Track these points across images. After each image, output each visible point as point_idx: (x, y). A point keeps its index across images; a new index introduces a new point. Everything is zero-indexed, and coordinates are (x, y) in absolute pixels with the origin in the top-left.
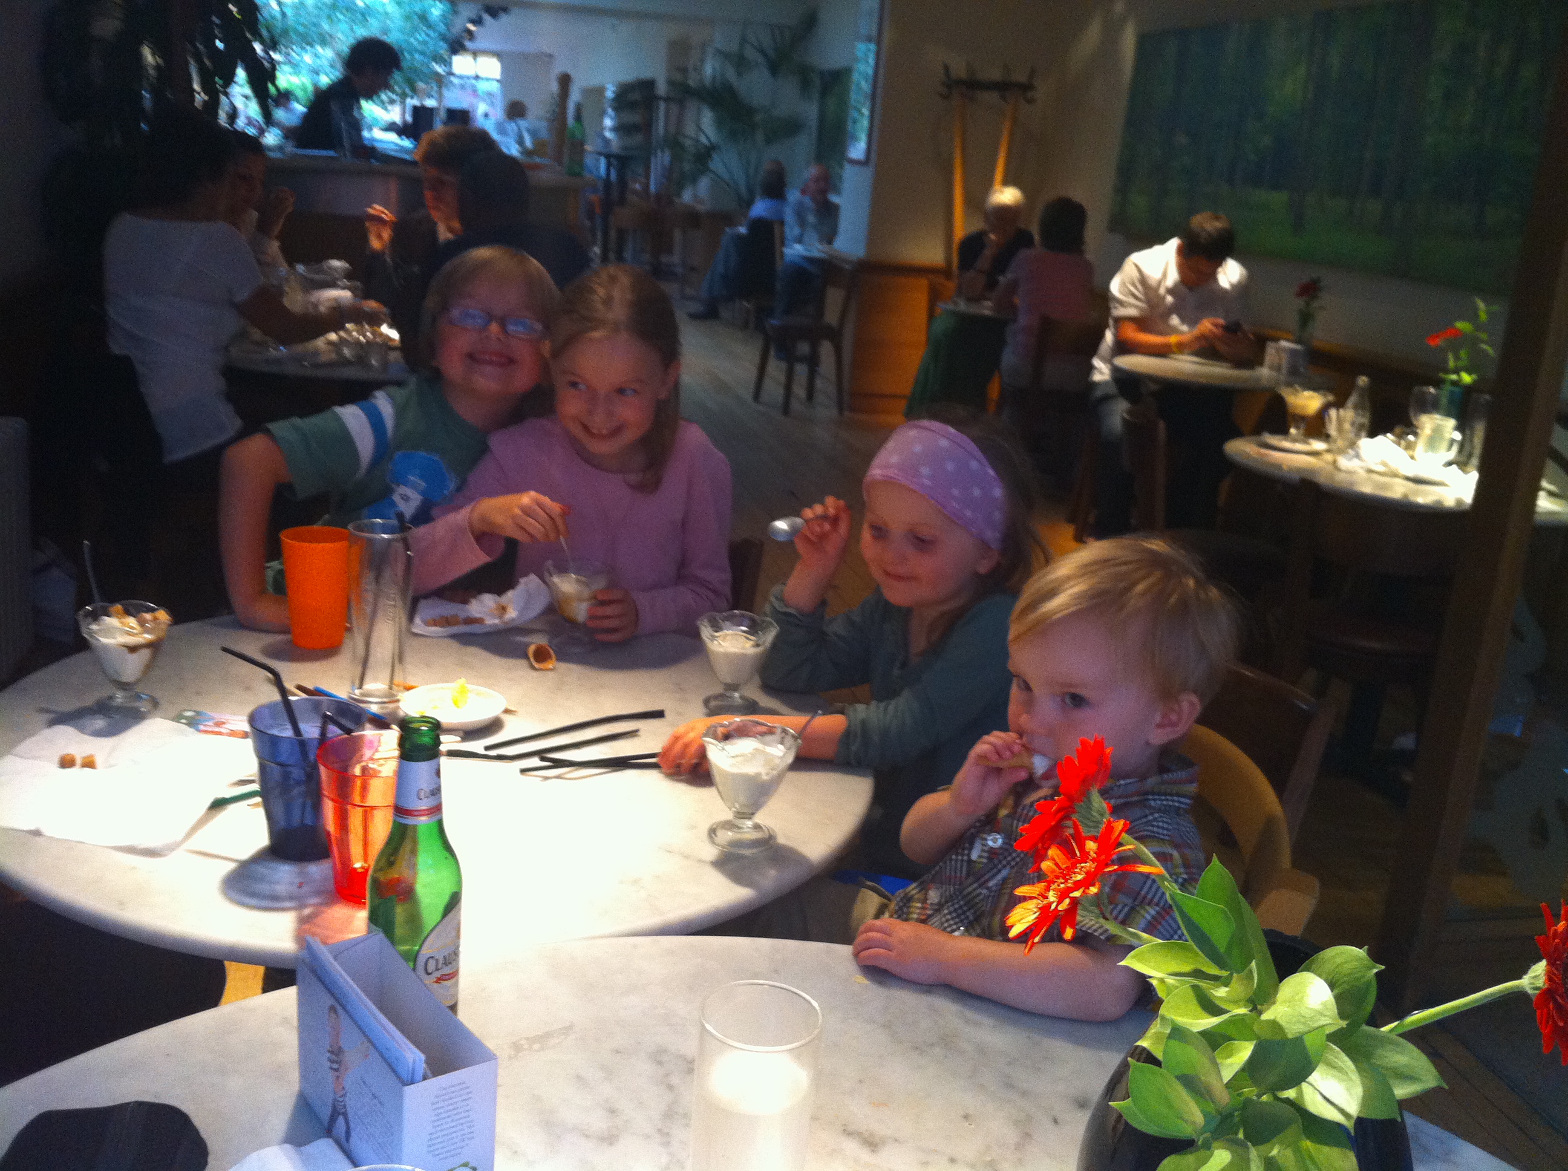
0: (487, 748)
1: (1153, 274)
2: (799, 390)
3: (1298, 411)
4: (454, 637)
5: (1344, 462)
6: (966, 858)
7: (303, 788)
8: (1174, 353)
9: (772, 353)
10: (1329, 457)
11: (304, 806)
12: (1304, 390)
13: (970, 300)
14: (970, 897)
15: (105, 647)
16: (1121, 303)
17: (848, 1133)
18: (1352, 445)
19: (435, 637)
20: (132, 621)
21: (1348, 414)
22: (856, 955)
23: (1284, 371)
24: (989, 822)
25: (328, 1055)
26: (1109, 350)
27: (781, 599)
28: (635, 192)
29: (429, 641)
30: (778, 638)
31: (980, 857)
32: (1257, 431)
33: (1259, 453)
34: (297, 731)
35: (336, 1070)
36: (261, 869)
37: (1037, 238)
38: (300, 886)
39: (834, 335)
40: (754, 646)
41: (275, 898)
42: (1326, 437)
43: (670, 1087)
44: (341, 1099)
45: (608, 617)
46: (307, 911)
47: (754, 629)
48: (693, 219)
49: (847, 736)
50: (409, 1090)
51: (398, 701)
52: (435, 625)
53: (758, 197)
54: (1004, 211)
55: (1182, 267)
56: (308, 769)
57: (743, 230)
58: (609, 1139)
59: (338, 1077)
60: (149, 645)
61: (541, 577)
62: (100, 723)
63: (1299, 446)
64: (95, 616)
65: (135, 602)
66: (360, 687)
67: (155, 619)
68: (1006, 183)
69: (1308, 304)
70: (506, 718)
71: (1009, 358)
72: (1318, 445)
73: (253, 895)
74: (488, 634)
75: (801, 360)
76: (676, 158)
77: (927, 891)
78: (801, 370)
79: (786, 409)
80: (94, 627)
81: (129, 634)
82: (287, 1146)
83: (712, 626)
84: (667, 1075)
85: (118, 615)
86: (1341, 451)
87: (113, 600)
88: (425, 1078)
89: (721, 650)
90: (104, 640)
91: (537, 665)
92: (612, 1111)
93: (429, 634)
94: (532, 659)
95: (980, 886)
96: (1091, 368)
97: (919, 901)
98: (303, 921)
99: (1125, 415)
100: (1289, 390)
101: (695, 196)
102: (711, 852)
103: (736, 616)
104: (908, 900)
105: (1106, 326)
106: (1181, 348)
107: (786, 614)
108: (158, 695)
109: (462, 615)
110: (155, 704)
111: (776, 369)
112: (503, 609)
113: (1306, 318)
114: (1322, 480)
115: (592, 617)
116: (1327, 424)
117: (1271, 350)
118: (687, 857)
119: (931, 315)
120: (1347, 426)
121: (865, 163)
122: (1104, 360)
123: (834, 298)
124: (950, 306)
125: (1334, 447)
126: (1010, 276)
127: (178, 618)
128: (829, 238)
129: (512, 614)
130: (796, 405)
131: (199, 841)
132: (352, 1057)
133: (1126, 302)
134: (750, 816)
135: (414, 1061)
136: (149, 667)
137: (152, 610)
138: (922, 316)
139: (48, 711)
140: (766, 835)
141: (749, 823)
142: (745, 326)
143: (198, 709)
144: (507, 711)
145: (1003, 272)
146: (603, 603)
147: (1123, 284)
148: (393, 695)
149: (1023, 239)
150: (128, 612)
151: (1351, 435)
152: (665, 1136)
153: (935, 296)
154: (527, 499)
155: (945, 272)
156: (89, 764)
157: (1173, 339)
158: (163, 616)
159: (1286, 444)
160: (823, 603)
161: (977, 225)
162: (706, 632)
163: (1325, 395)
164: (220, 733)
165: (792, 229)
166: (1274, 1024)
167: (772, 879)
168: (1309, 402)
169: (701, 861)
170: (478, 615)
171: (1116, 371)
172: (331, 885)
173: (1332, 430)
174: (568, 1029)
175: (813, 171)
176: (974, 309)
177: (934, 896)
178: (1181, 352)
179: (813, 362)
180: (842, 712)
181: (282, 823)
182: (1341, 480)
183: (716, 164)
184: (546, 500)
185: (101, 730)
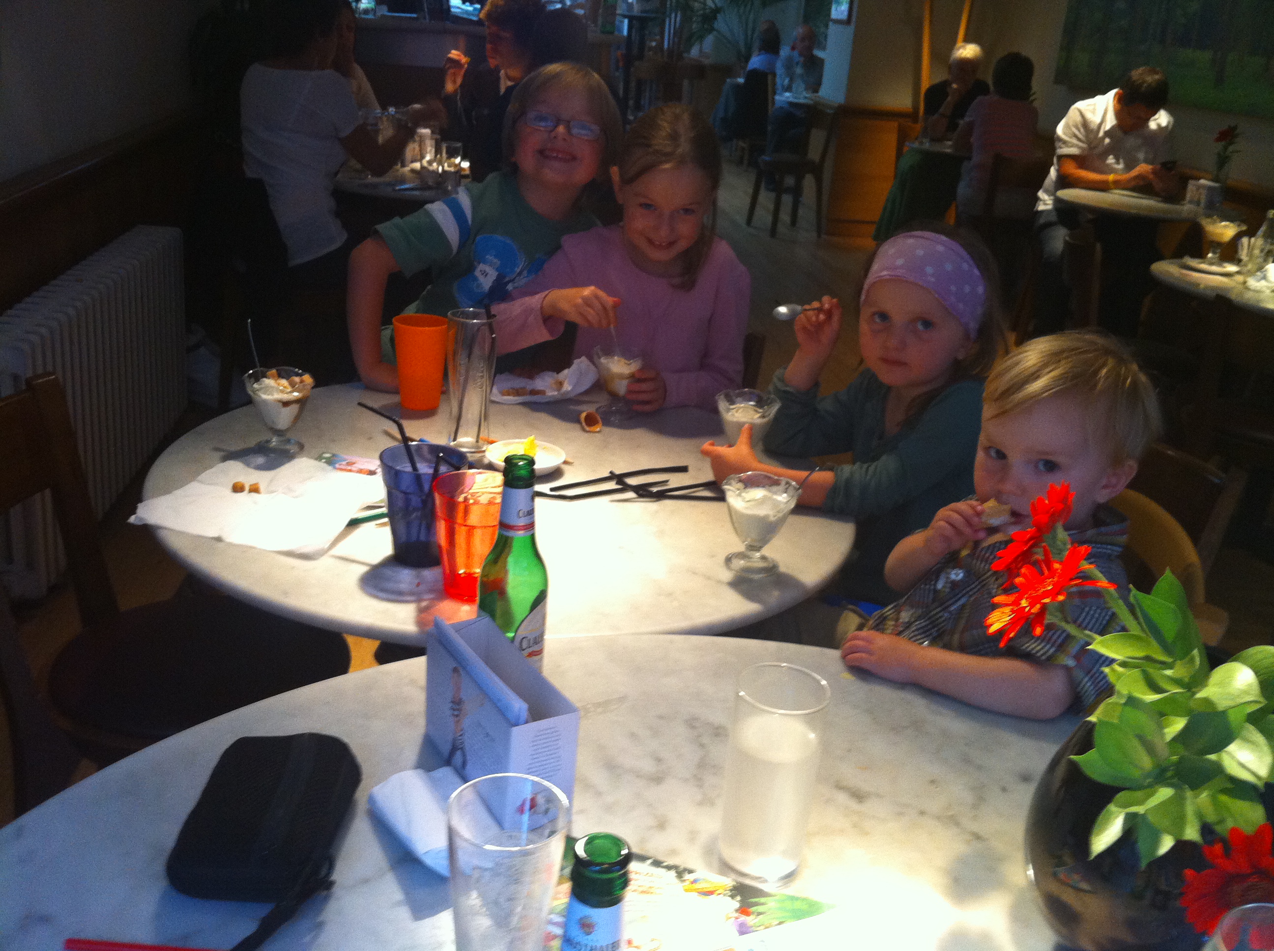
0: (552, 490)
1: (1094, 119)
2: (785, 217)
3: (1217, 239)
4: (524, 404)
5: (1252, 283)
6: (932, 587)
7: (419, 514)
8: (1111, 189)
9: (763, 185)
10: (1240, 278)
11: (420, 525)
12: (1222, 221)
13: (933, 140)
14: (933, 619)
15: (265, 401)
16: (1065, 142)
17: (840, 787)
18: (1260, 268)
19: (509, 404)
20: (284, 382)
21: (1258, 242)
22: (844, 657)
23: (1202, 205)
24: (952, 560)
25: (451, 705)
26: (1053, 184)
27: (782, 380)
28: (651, 49)
29: (505, 407)
30: (779, 411)
31: (944, 587)
32: (1178, 254)
33: (1182, 274)
34: (415, 468)
35: (457, 716)
36: (388, 572)
37: (992, 88)
38: (418, 585)
39: (817, 170)
40: (760, 417)
41: (400, 593)
42: (1238, 261)
43: (702, 746)
44: (460, 738)
45: (644, 392)
46: (424, 604)
47: (761, 403)
48: (699, 71)
49: (834, 490)
50: (515, 730)
51: (484, 451)
52: (509, 395)
53: (756, 53)
54: (965, 63)
55: (1118, 114)
56: (424, 497)
57: (741, 80)
58: (657, 779)
59: (458, 721)
60: (297, 401)
61: (591, 359)
62: (261, 460)
63: (1214, 268)
64: (257, 378)
65: (287, 368)
66: (455, 440)
67: (302, 382)
68: (968, 40)
69: (1226, 148)
70: (565, 468)
71: (963, 190)
72: (1231, 268)
73: (383, 590)
74: (548, 403)
75: (787, 190)
76: (686, 20)
77: (899, 613)
78: (787, 199)
79: (773, 232)
80: (256, 386)
81: (282, 392)
82: (420, 771)
83: (728, 401)
84: (699, 736)
85: (272, 377)
86: (1251, 273)
87: (271, 367)
88: (526, 722)
89: (735, 420)
90: (264, 397)
91: (588, 429)
92: (659, 760)
93: (503, 402)
94: (584, 424)
95: (943, 610)
96: (1037, 199)
97: (892, 619)
98: (421, 611)
99: (1067, 238)
100: (1209, 220)
101: (701, 51)
102: (727, 576)
103: (745, 393)
104: (883, 619)
105: (1052, 164)
106: (1117, 184)
107: (785, 392)
108: (303, 440)
109: (529, 387)
110: (301, 447)
111: (766, 198)
112: (561, 384)
113: (1223, 160)
114: (1233, 296)
115: (630, 392)
116: (1240, 250)
117: (1191, 186)
118: (709, 578)
119: (899, 153)
120: (1257, 252)
121: (848, 21)
122: (1047, 192)
123: (817, 138)
124: (916, 145)
125: (1245, 269)
126: (967, 119)
127: (319, 383)
128: (816, 87)
129: (567, 387)
130: (781, 229)
131: (342, 549)
132: (468, 707)
133: (1070, 142)
134: (758, 549)
135: (520, 709)
136: (297, 418)
137: (301, 375)
138: (891, 153)
139: (223, 450)
140: (771, 565)
141: (758, 555)
142: (740, 162)
143: (334, 452)
144: (565, 462)
145: (962, 116)
146: (640, 381)
147: (1067, 126)
148: (478, 447)
149: (980, 88)
150: (280, 376)
151: (1260, 260)
152: (698, 781)
153: (903, 137)
154: (587, 291)
155: (913, 116)
156: (255, 489)
157: (1111, 177)
158: (308, 379)
159: (1204, 266)
160: (816, 384)
161: (941, 76)
162: (722, 405)
163: (1239, 226)
164: (350, 471)
165: (782, 79)
166: (1207, 701)
167: (776, 598)
168: (1226, 230)
169: (719, 582)
170: (542, 388)
171: (1058, 201)
172: (440, 585)
173: (1243, 255)
174: (622, 699)
175: (800, 31)
176: (937, 148)
177: (905, 616)
178: (1117, 188)
179: (797, 192)
180: (831, 469)
181: (404, 538)
182: (1249, 296)
183: (720, 24)
184: (601, 294)
185: (261, 465)
